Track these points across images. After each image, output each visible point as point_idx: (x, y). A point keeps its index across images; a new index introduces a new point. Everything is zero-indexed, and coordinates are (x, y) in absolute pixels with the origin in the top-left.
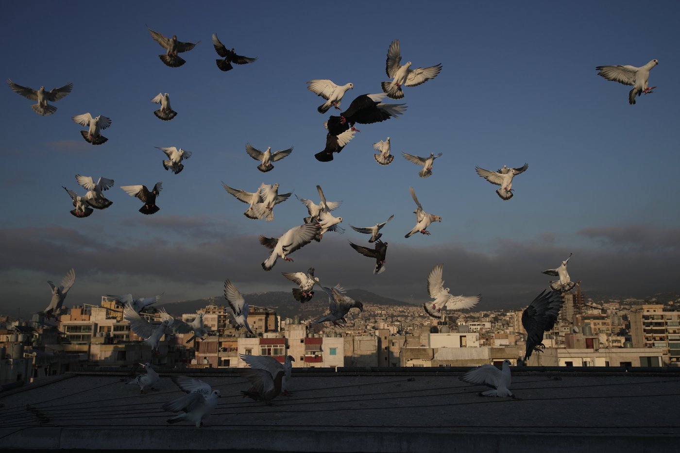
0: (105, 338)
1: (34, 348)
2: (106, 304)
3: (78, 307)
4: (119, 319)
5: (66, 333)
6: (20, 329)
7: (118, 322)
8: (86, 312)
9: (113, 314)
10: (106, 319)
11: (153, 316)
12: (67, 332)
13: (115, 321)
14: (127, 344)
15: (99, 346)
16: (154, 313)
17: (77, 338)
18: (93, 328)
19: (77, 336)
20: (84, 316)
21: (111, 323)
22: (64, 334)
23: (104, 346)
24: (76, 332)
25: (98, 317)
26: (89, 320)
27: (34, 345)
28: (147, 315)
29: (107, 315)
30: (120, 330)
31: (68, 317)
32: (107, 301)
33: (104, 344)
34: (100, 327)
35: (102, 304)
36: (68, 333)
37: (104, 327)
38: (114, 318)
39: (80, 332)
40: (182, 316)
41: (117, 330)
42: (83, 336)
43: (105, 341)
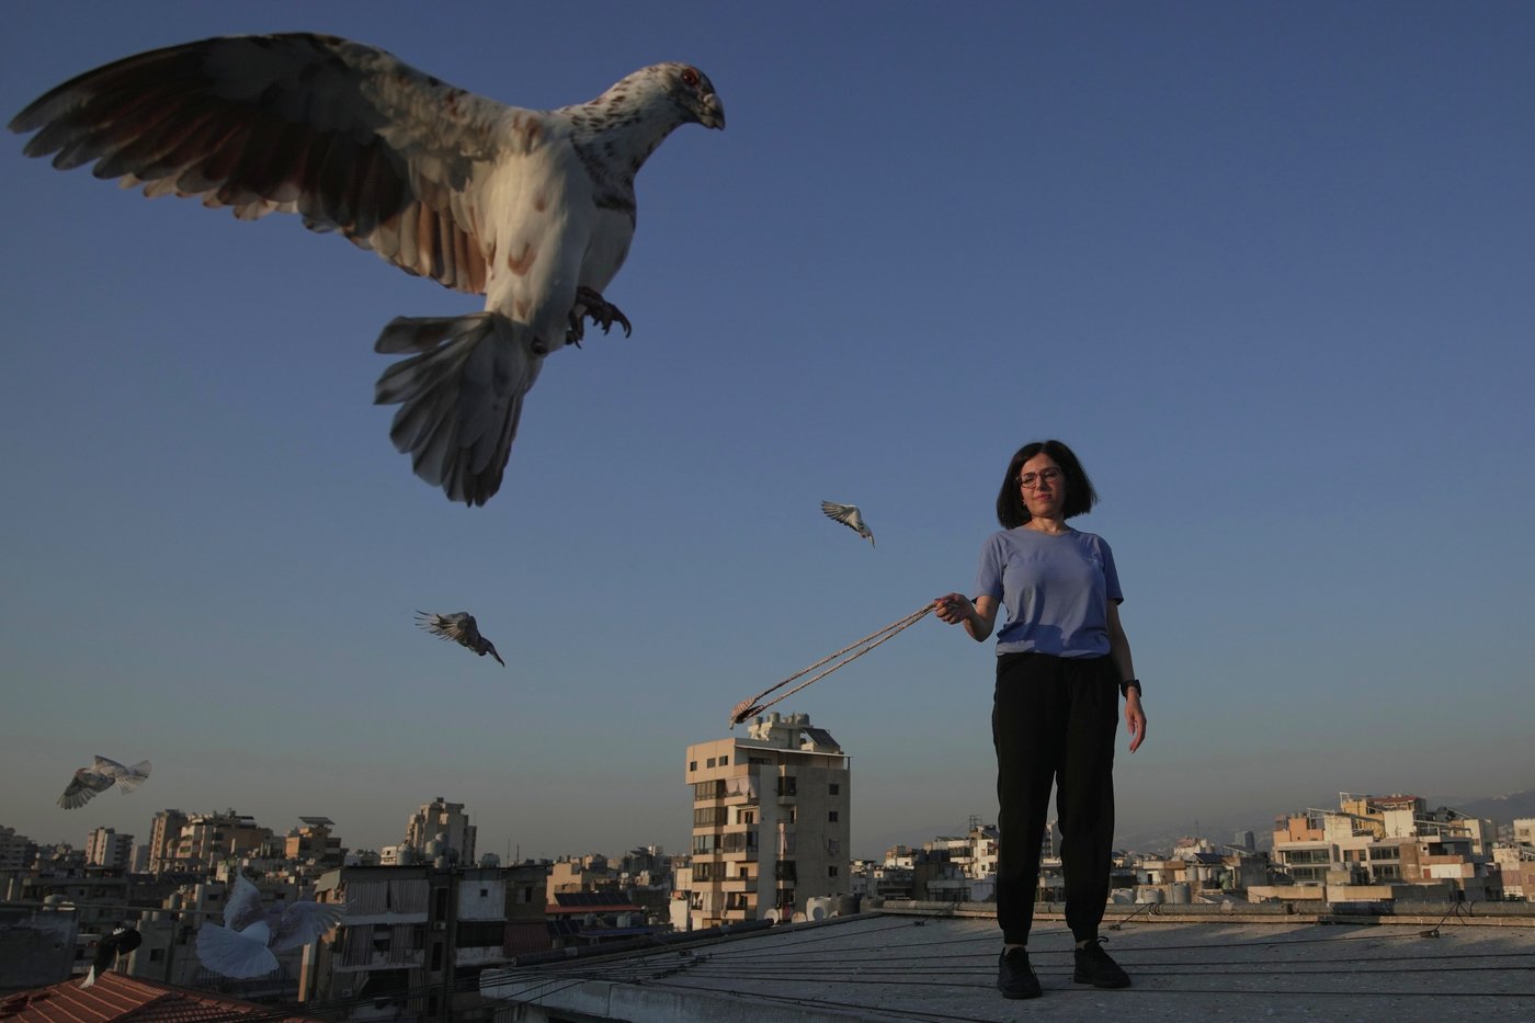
0: (1351, 872)
1: (1225, 892)
2: (1349, 806)
3: (1300, 815)
4: (1377, 835)
5: (1286, 864)
6: (1205, 859)
7: (1377, 840)
8: (1313, 824)
9: (1366, 826)
10: (1354, 835)
11: (1446, 828)
12: (1287, 862)
13: (1370, 839)
14: (1397, 884)
15: (1342, 888)
16: (1449, 820)
17: (1306, 874)
18: (1331, 853)
19: (1305, 869)
20: (1312, 833)
21: (1364, 843)
22: (1283, 867)
23: (1351, 888)
24: (1302, 862)
25: (1337, 833)
26: (1323, 839)
27: (1225, 887)
28: (1433, 825)
29: (1353, 827)
30: (1384, 858)
31: (1284, 834)
32: (1351, 801)
33: (1352, 885)
34: (1345, 852)
35: (1342, 806)
36: (1289, 865)
37: (1351, 851)
38: (1370, 833)
39: (1309, 862)
40: (1513, 825)
41: (1378, 858)
42: (1316, 869)
43: (1352, 878)
